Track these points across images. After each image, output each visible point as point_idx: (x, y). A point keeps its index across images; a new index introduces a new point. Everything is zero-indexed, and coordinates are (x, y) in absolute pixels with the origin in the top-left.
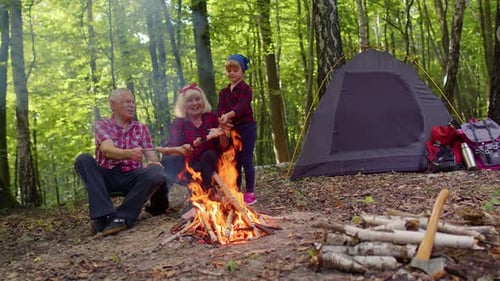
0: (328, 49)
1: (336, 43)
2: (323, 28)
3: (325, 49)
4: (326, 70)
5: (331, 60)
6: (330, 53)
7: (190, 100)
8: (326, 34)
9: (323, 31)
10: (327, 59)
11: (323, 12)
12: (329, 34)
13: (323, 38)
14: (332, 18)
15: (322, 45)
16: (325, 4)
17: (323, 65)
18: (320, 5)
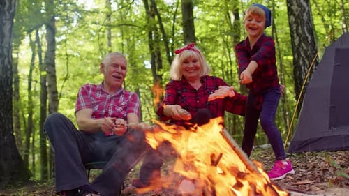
0: (303, 44)
1: (309, 39)
2: (297, 27)
3: (299, 44)
4: (301, 63)
5: (306, 54)
6: (305, 48)
7: (186, 61)
8: (300, 31)
9: (297, 29)
10: (302, 53)
11: (297, 13)
12: (303, 32)
13: (298, 35)
14: (305, 17)
15: (297, 41)
16: (298, 6)
17: (299, 58)
18: (294, 8)
